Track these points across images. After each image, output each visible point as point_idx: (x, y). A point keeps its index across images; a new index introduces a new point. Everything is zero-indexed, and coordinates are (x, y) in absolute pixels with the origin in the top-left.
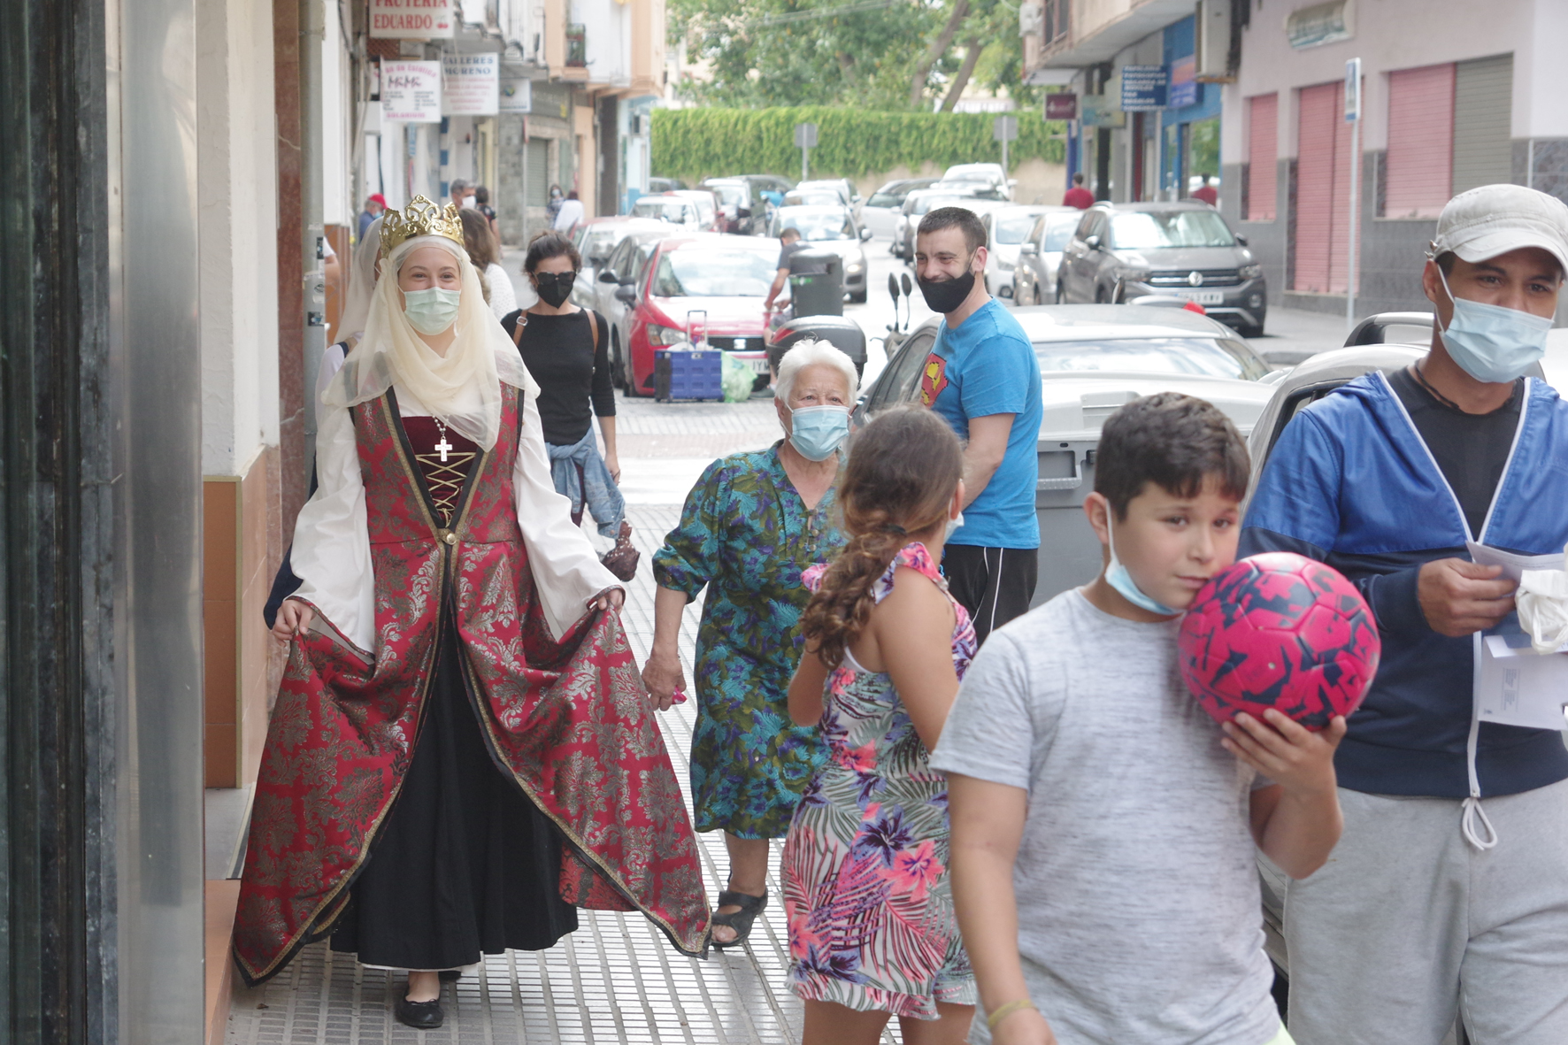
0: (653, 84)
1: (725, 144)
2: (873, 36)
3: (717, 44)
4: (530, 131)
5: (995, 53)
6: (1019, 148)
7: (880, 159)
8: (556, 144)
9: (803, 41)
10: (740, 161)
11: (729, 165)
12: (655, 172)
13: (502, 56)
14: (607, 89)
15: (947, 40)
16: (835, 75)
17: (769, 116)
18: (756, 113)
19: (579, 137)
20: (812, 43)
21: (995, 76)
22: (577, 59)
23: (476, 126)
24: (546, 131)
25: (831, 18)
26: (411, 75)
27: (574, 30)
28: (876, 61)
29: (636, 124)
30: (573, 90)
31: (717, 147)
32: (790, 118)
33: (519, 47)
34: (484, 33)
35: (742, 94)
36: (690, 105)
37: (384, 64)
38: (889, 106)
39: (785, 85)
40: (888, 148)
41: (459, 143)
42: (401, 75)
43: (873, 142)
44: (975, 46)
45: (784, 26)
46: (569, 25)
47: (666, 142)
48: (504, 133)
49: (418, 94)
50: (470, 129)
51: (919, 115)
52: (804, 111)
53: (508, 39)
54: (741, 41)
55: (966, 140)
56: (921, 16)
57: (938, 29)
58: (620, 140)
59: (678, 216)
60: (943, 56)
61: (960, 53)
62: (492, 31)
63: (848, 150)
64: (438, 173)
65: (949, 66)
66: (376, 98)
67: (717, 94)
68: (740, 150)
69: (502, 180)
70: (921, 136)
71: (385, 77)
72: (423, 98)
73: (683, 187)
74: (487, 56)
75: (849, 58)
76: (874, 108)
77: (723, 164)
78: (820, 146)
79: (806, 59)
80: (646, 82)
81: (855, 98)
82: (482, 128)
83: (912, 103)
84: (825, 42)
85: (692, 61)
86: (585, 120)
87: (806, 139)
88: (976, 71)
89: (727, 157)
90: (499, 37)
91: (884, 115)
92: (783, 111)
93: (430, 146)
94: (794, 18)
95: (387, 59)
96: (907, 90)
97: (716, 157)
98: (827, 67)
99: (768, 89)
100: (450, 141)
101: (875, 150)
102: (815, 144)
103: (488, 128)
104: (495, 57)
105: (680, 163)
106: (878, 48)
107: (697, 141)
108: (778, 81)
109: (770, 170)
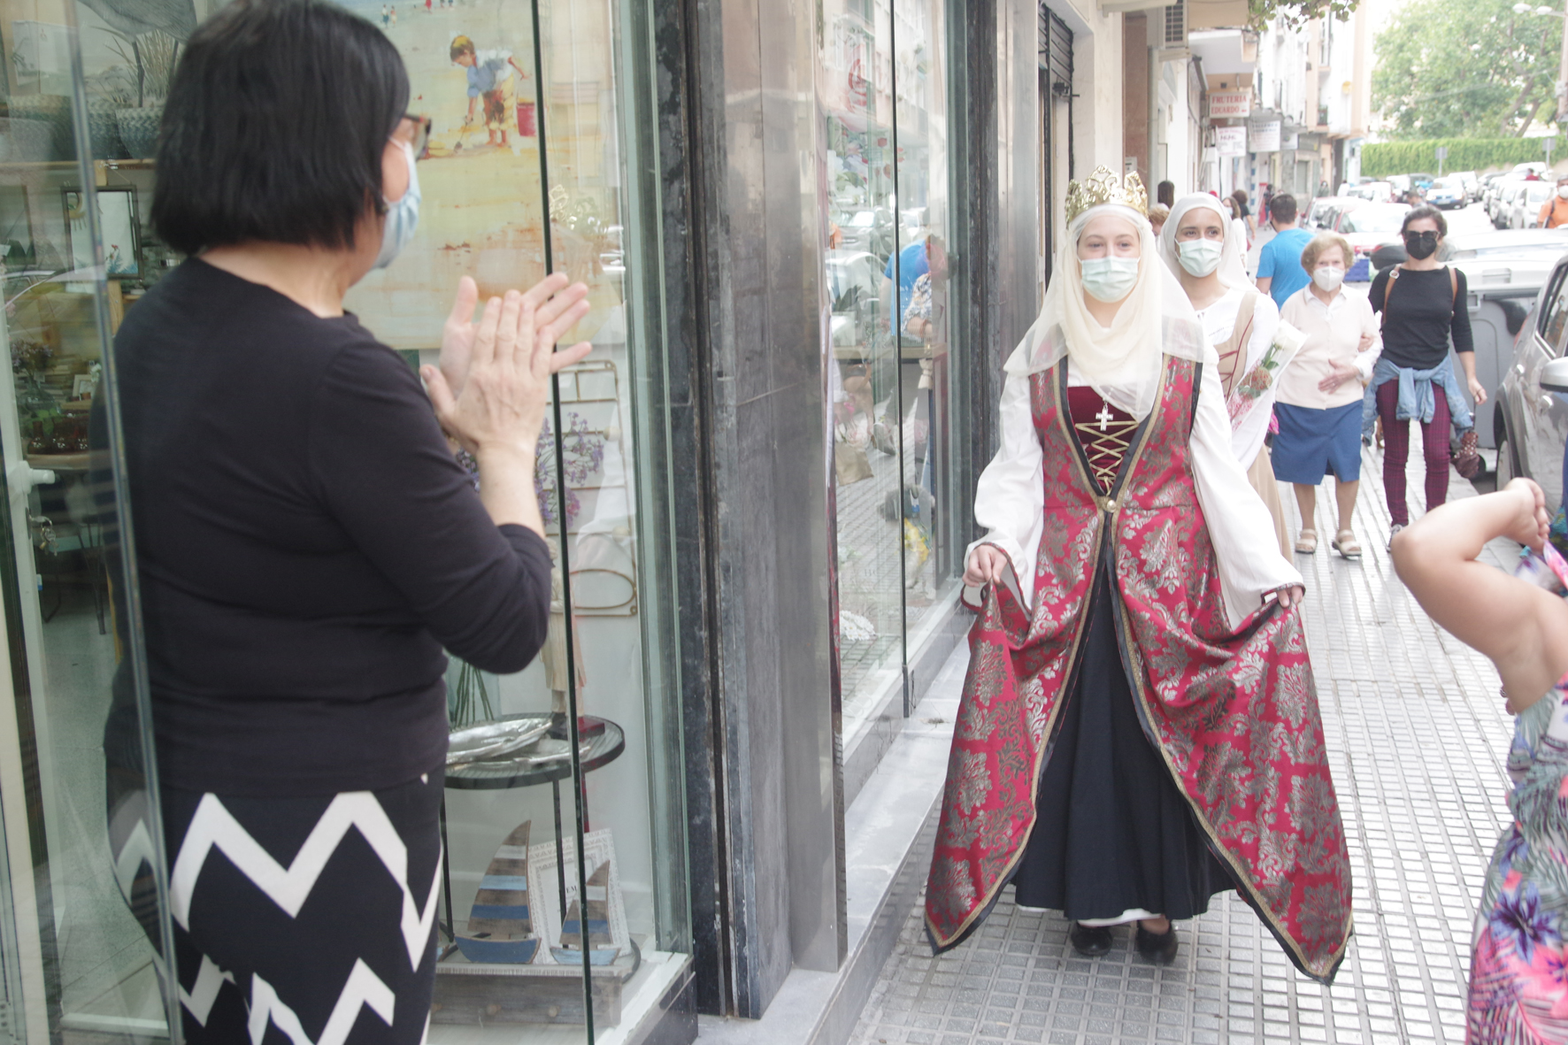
0: (1362, 132)
1: (1400, 159)
2: (1481, 102)
3: (1398, 110)
4: (1298, 157)
5: (1546, 106)
6: (1557, 154)
7: (1482, 163)
8: (1311, 164)
9: (1443, 106)
10: (1408, 167)
11: (1402, 169)
12: (1363, 173)
13: (1282, 123)
14: (1338, 135)
15: (1522, 101)
16: (1461, 122)
17: (1424, 144)
18: (1417, 143)
19: (1323, 160)
20: (1448, 107)
21: (1547, 118)
22: (1323, 121)
23: (1270, 157)
24: (1306, 157)
25: (1459, 94)
26: (1231, 134)
27: (1322, 108)
28: (1482, 114)
29: (1353, 152)
30: (1321, 137)
31: (1396, 161)
32: (1434, 145)
33: (1291, 117)
34: (1273, 112)
35: (1410, 134)
36: (1384, 141)
37: (1217, 129)
38: (1488, 137)
39: (1434, 129)
40: (1486, 157)
41: (1261, 165)
42: (1227, 134)
43: (1478, 155)
44: (1536, 103)
45: (1433, 99)
46: (1319, 105)
47: (1370, 159)
48: (1285, 159)
49: (1234, 143)
50: (1267, 158)
51: (1503, 140)
52: (1443, 141)
53: (1285, 114)
54: (1411, 108)
55: (1528, 152)
56: (1507, 90)
57: (1516, 96)
58: (1344, 160)
59: (1370, 196)
60: (1519, 109)
61: (1529, 108)
62: (1278, 111)
63: (1464, 159)
64: (1250, 180)
65: (1522, 114)
66: (1213, 146)
67: (1398, 135)
68: (1408, 162)
69: (1283, 181)
70: (1504, 150)
71: (1219, 136)
72: (1237, 145)
73: (1377, 181)
74: (1275, 123)
75: (1468, 114)
76: (1480, 138)
77: (1399, 169)
78: (1450, 158)
79: (1445, 115)
80: (1358, 131)
81: (1470, 133)
82: (1273, 157)
83: (1501, 134)
84: (1455, 107)
85: (1385, 119)
86: (1327, 151)
87: (1441, 156)
88: (1537, 115)
89: (1401, 165)
90: (1281, 114)
91: (1485, 141)
92: (1431, 142)
93: (1246, 167)
94: (1440, 95)
95: (1220, 127)
96: (1498, 128)
97: (1395, 166)
98: (1456, 119)
99: (1425, 132)
100: (1257, 164)
101: (1479, 158)
102: (1446, 156)
103: (1277, 158)
104: (1278, 123)
105: (1376, 170)
106: (1483, 108)
107: (1386, 159)
108: (1430, 127)
109: (1423, 171)
